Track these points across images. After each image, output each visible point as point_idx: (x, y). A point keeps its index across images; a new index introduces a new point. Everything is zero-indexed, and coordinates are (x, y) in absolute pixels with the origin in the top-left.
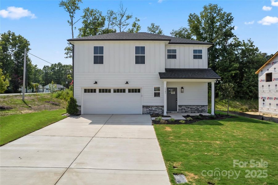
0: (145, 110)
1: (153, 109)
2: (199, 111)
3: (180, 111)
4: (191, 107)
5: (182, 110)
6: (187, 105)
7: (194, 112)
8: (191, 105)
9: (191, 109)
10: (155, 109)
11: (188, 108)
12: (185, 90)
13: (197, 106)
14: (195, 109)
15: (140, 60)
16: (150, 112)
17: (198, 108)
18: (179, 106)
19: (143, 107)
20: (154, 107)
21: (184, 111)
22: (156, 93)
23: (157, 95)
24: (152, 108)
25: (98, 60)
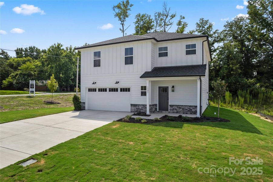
0: (133, 108)
1: (140, 108)
2: (192, 112)
3: (171, 111)
4: (183, 107)
5: (173, 110)
6: (178, 105)
7: (187, 113)
8: (183, 106)
9: (183, 109)
10: (142, 107)
11: (180, 108)
13: (190, 106)
14: (187, 110)
15: (129, 61)
16: (137, 111)
17: (191, 108)
18: (170, 105)
19: (132, 105)
20: (141, 106)
21: (175, 111)
22: (143, 92)
23: (144, 94)
24: (139, 106)
25: (97, 64)
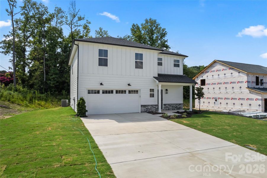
0: (143, 108)
1: (149, 108)
2: (178, 108)
3: (165, 109)
4: (172, 105)
5: (166, 108)
6: (170, 104)
7: (174, 109)
8: (172, 104)
9: (172, 107)
10: (151, 107)
11: (170, 106)
12: (169, 91)
13: (176, 104)
14: (174, 107)
15: (139, 65)
16: (147, 111)
17: (177, 106)
18: (164, 104)
19: (142, 106)
20: (150, 106)
21: (167, 108)
22: (151, 94)
23: (152, 96)
24: (148, 107)
25: (103, 62)
